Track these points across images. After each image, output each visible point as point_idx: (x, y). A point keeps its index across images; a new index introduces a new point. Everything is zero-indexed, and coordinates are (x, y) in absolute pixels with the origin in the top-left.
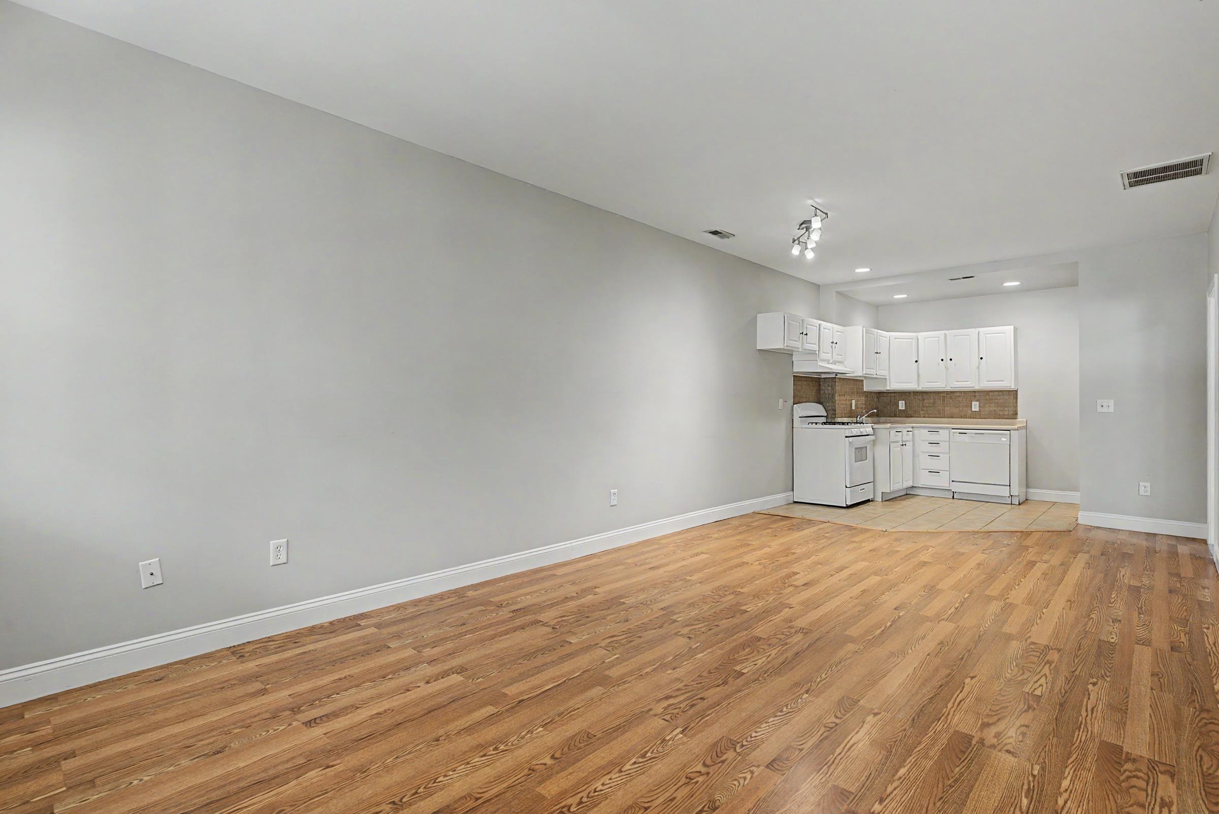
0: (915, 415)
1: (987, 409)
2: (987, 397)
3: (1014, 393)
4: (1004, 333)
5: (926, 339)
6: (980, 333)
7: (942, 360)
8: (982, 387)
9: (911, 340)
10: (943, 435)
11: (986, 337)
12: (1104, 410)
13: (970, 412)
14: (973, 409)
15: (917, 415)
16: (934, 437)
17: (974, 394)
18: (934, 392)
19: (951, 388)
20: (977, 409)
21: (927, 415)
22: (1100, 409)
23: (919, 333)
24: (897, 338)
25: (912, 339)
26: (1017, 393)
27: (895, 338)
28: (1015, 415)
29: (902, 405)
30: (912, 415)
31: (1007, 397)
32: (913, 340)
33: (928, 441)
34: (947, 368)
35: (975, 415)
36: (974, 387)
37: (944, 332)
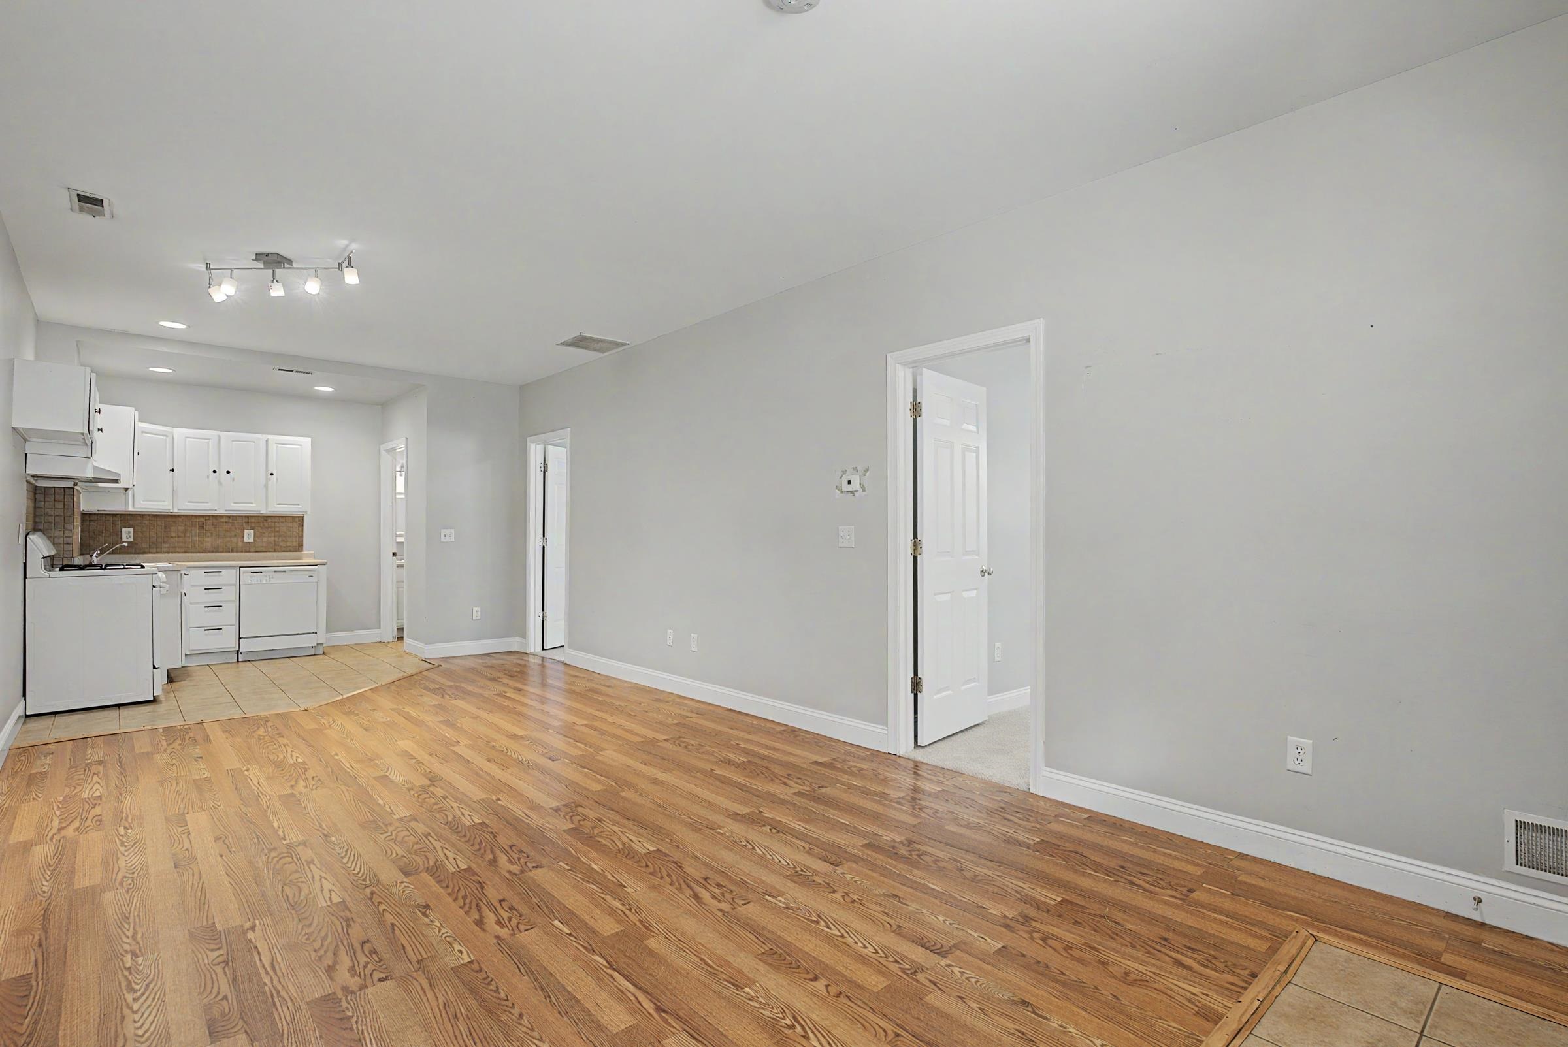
0: (151, 550)
1: (265, 539)
2: (266, 524)
3: (299, 520)
4: (300, 445)
5: (188, 439)
6: (270, 441)
7: (215, 472)
8: (270, 511)
9: (165, 437)
10: (228, 577)
11: (277, 447)
12: (447, 539)
13: (240, 544)
14: (246, 540)
15: (155, 550)
16: (214, 580)
17: (250, 521)
18: (192, 516)
19: (226, 511)
20: (252, 540)
21: (171, 550)
22: (443, 539)
23: (175, 429)
24: (145, 432)
25: (167, 436)
26: (303, 520)
27: (143, 432)
28: (299, 547)
29: (128, 535)
30: (146, 550)
31: (290, 525)
32: (168, 439)
33: (204, 586)
34: (220, 483)
35: (247, 548)
36: (260, 511)
37: (219, 433)
